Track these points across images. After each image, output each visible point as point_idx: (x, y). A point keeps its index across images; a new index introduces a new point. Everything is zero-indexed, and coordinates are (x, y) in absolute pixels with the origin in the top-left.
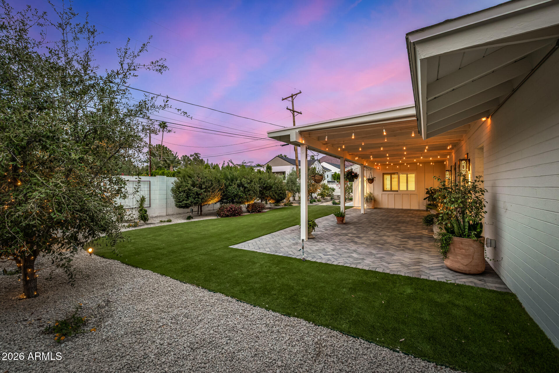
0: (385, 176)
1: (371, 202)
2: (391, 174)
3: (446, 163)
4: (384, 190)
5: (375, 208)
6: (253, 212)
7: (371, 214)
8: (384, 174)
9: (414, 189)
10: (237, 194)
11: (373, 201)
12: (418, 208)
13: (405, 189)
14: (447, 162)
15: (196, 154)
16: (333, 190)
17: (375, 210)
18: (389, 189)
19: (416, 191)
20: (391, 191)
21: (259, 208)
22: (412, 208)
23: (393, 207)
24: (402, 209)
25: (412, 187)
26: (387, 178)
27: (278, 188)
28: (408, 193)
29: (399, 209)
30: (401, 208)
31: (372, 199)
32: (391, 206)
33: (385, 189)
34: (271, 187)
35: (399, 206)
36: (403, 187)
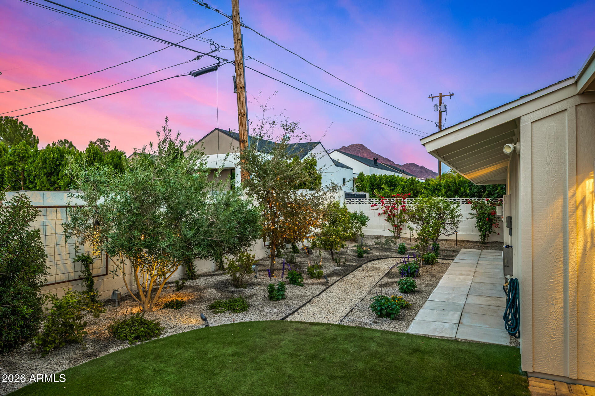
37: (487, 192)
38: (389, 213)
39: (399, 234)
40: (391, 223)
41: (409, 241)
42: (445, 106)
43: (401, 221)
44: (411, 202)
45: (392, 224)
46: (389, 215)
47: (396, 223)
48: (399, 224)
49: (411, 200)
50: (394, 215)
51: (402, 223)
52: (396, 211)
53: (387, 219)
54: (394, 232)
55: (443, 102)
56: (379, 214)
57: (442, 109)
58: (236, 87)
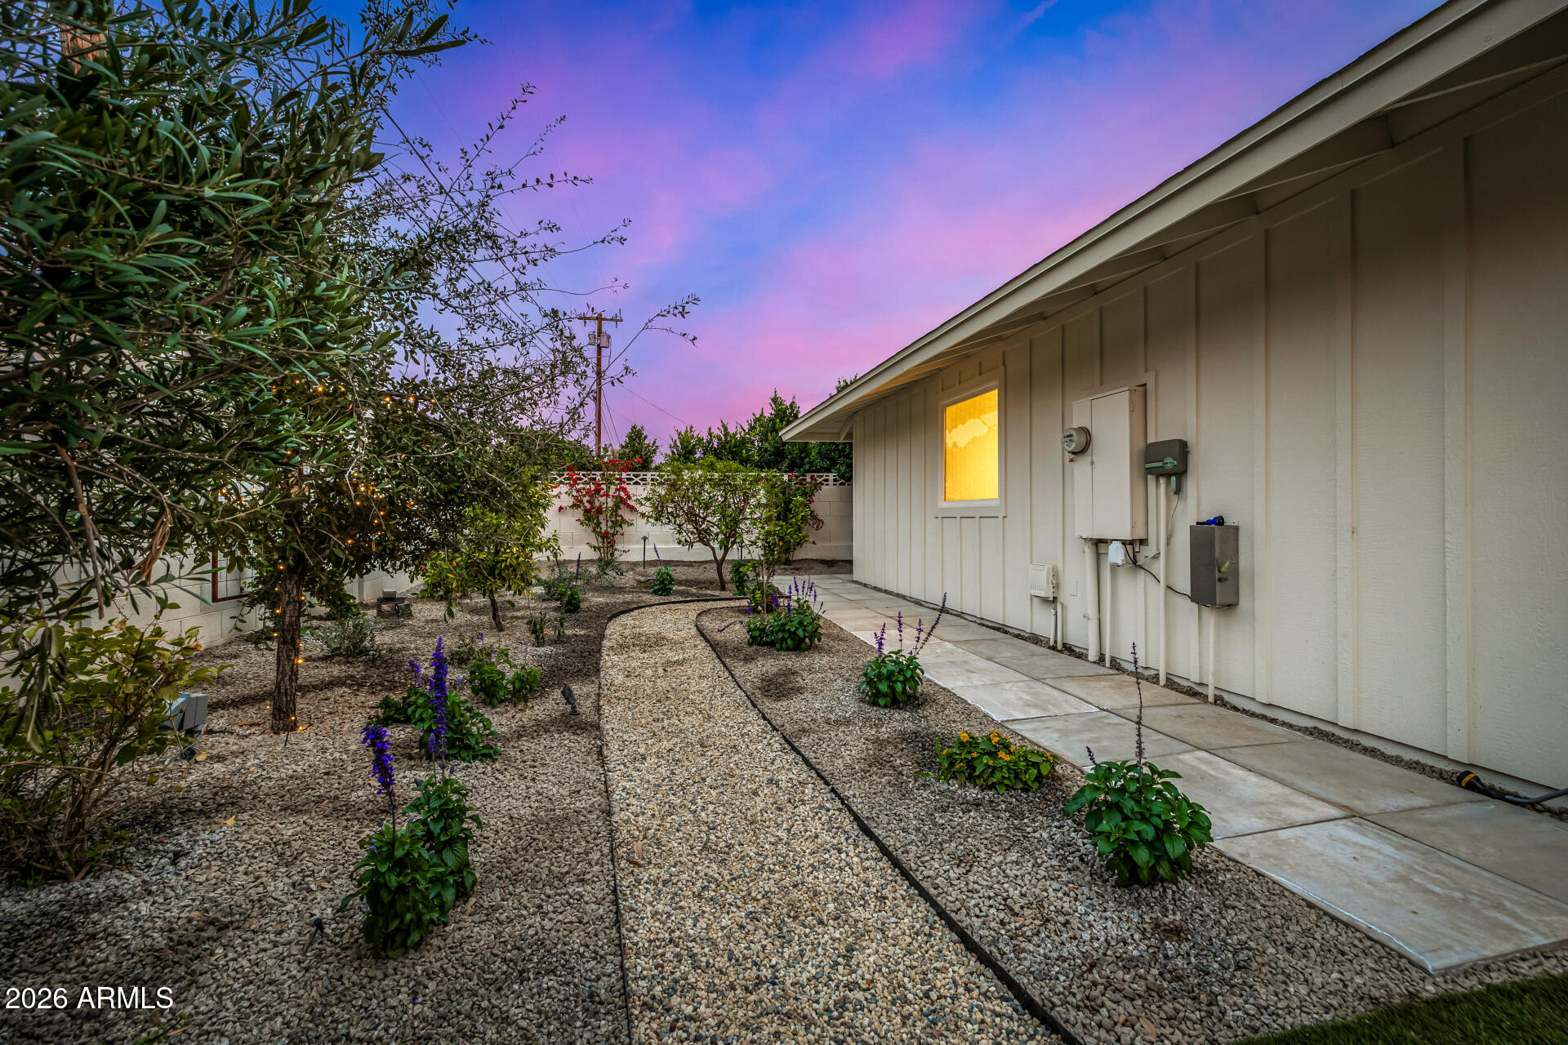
37: (786, 463)
38: (588, 506)
39: (612, 555)
40: (591, 529)
41: (641, 569)
42: (609, 337)
43: (615, 523)
44: (636, 480)
45: (594, 531)
46: (587, 511)
47: (604, 529)
48: (611, 531)
49: (637, 476)
50: (599, 511)
51: (618, 529)
52: (603, 499)
53: (582, 518)
54: (599, 549)
55: (603, 329)
56: (561, 508)
57: (604, 343)
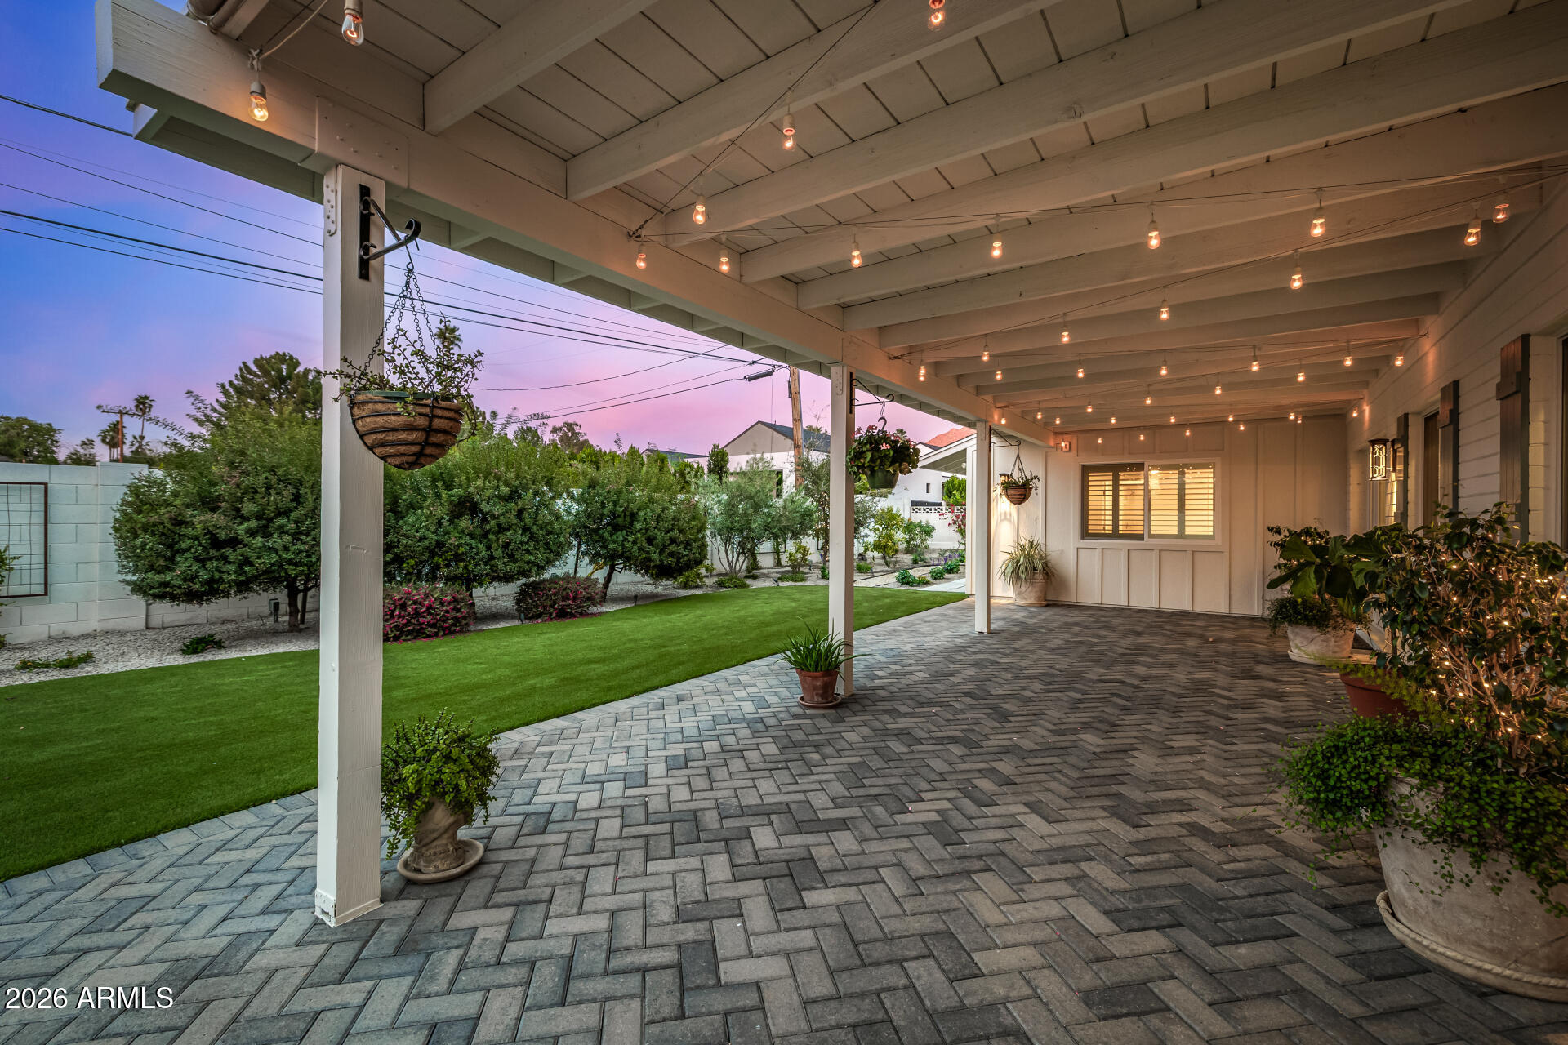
0: (1093, 478)
1: (1031, 580)
2: (1116, 470)
3: (1361, 412)
4: (1085, 534)
5: (1049, 605)
6: (539, 616)
7: (1022, 631)
8: (1086, 470)
9: (1209, 531)
10: (440, 544)
11: (1039, 576)
12: (1223, 609)
13: (1173, 529)
14: (1367, 409)
15: (570, 426)
16: (928, 531)
17: (1048, 613)
18: (1109, 529)
19: (1218, 541)
20: (1115, 535)
21: (565, 598)
22: (1200, 608)
23: (1120, 601)
24: (1159, 613)
25: (1202, 521)
26: (1100, 484)
27: (659, 519)
28: (1183, 546)
29: (1145, 612)
30: (1153, 604)
31: (1035, 569)
32: (1116, 597)
33: (1091, 529)
34: (633, 516)
35: (1146, 598)
36: (1164, 522)
58: (790, 392)
